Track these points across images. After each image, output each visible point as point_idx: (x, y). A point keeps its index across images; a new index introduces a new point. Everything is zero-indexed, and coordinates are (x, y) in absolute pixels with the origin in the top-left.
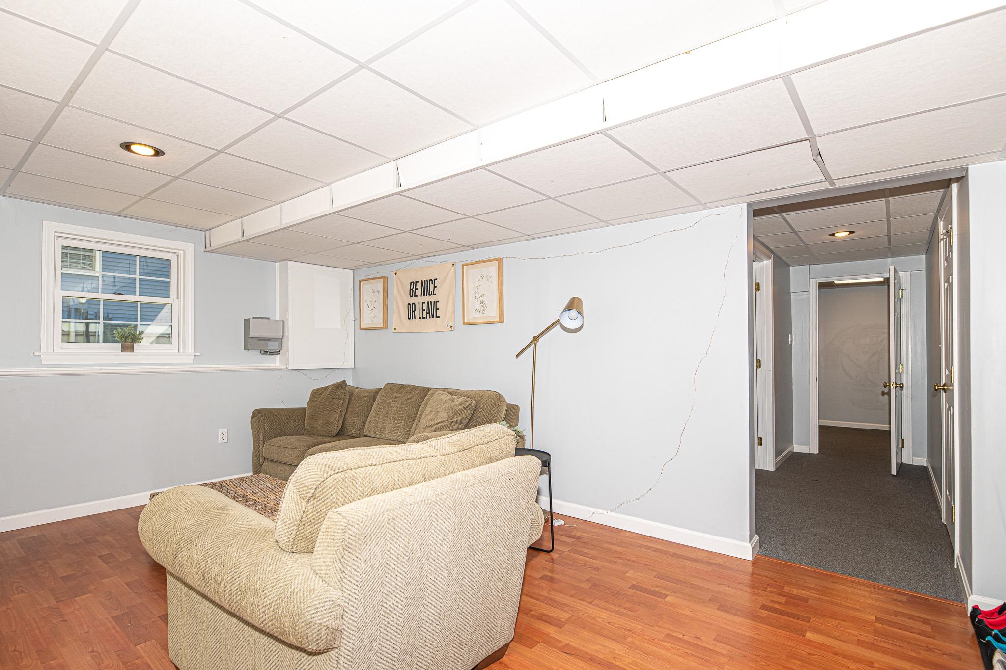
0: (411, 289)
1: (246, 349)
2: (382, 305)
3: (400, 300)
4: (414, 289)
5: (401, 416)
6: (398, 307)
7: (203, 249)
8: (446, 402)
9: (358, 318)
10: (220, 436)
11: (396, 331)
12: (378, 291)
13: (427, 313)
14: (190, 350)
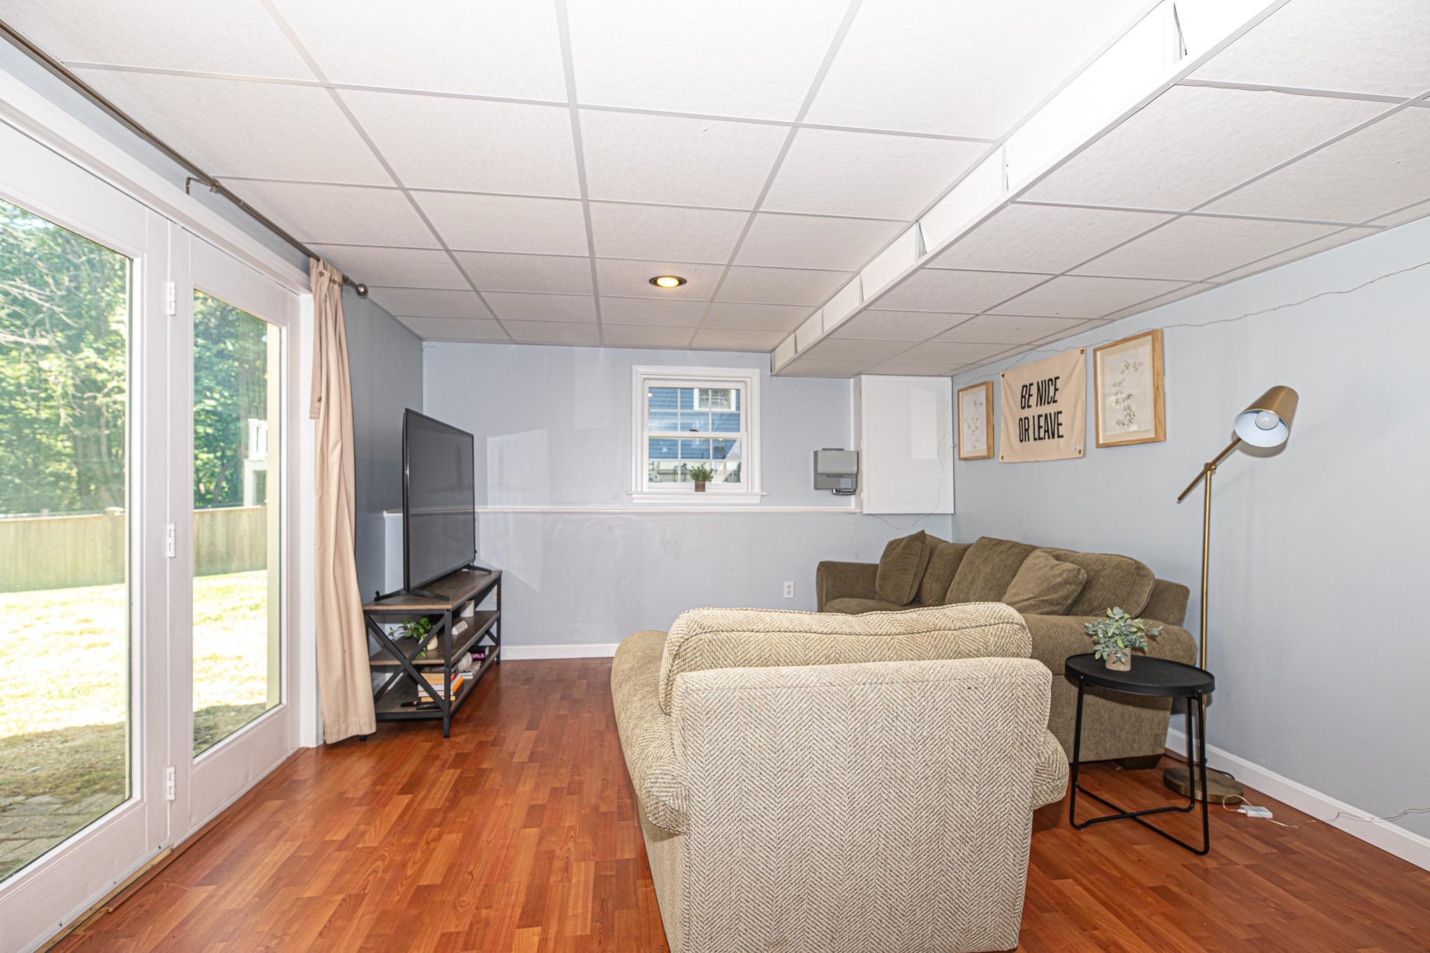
0: (1022, 397)
1: (816, 488)
2: (985, 423)
3: (1009, 413)
4: (1027, 396)
5: (990, 586)
6: (1007, 425)
7: (769, 373)
8: (1040, 569)
9: (957, 446)
10: (786, 590)
11: (1004, 461)
12: (981, 404)
13: (1045, 431)
14: (757, 489)
